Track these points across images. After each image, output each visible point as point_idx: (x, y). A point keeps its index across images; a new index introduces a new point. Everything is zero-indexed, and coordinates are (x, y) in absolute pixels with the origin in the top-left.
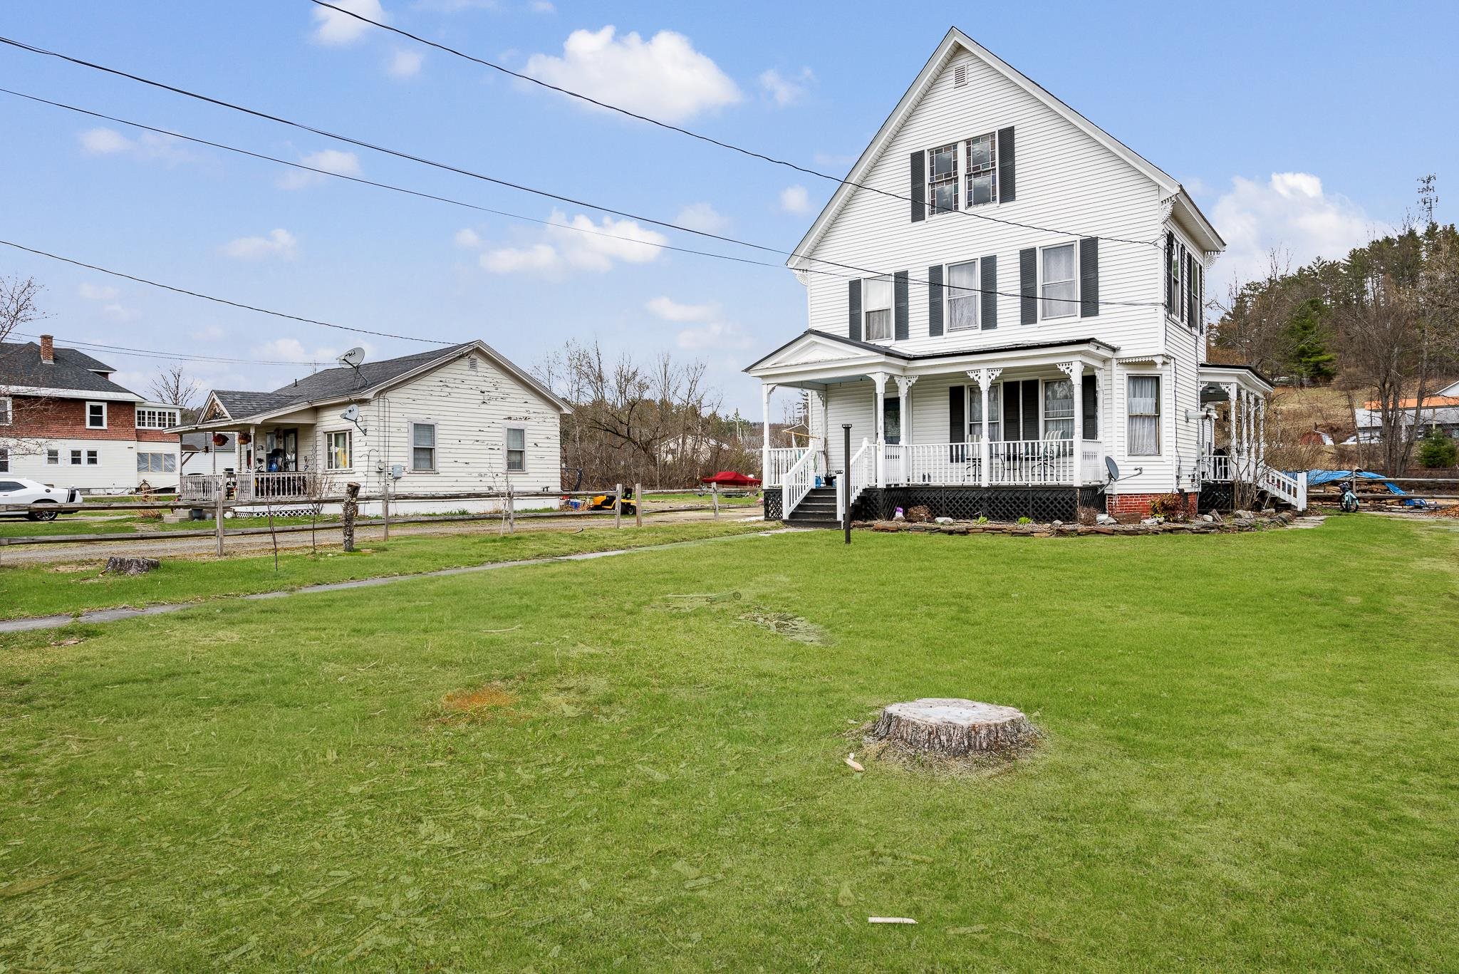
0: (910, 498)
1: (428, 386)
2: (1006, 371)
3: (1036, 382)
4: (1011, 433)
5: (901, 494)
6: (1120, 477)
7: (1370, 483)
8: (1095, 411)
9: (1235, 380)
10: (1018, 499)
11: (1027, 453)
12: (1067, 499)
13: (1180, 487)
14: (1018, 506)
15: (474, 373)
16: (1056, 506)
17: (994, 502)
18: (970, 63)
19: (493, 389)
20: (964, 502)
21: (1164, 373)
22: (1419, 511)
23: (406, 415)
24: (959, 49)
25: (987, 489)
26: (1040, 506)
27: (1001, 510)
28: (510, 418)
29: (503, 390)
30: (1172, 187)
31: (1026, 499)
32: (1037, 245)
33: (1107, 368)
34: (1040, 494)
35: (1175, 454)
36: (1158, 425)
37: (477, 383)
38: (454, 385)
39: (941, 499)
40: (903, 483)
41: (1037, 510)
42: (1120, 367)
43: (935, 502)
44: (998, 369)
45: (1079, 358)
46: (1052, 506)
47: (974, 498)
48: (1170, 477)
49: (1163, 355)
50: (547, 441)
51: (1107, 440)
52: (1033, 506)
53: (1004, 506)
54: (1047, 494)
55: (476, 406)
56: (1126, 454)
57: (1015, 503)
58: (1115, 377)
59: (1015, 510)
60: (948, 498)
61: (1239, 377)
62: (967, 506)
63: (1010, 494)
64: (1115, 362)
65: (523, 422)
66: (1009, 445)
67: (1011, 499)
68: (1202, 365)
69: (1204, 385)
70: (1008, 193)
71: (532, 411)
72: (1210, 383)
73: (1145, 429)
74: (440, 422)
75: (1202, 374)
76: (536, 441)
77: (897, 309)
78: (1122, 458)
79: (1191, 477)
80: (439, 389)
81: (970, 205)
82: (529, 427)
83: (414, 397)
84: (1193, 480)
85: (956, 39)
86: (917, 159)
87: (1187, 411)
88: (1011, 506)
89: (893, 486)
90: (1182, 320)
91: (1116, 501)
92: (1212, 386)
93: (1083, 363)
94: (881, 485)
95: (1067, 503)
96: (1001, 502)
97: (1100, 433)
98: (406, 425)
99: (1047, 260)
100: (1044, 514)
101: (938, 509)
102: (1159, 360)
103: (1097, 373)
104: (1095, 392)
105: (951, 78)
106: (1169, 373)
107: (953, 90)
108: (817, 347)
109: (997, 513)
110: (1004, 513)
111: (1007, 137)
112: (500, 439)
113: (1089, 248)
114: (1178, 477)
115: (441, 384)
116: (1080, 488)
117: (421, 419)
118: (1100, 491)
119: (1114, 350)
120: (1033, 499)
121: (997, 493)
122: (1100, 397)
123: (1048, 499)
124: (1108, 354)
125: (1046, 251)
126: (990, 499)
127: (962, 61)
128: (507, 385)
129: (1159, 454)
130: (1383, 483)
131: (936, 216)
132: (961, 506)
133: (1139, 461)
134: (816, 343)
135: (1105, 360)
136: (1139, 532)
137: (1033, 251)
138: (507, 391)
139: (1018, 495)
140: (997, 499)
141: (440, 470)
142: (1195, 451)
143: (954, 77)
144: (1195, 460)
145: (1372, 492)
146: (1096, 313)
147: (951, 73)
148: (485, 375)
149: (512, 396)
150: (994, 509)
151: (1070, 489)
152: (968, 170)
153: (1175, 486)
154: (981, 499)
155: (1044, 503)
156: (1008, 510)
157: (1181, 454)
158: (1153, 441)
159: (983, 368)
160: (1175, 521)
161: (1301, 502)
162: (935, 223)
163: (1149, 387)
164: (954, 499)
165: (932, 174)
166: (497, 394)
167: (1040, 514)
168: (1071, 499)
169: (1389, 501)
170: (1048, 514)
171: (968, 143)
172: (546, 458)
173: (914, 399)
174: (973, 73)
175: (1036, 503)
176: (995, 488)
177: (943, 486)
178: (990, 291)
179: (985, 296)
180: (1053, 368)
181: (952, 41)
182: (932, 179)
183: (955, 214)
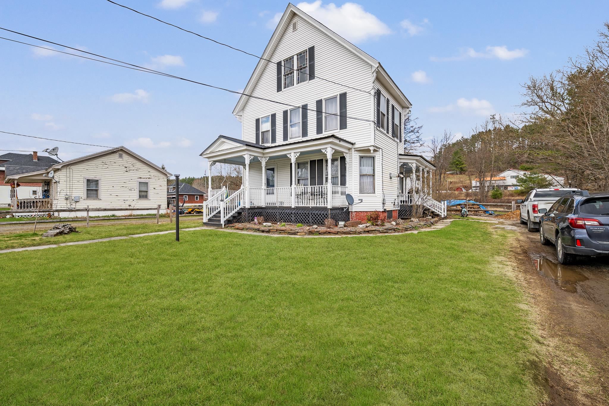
0: (265, 212)
1: (96, 164)
2: (302, 153)
3: (322, 160)
4: (313, 183)
5: (261, 210)
6: (354, 203)
7: (473, 205)
8: (345, 173)
9: (415, 162)
10: (306, 214)
12: (325, 214)
13: (385, 208)
14: (306, 217)
15: (121, 160)
16: (320, 218)
17: (296, 215)
18: (298, 20)
19: (132, 166)
20: (285, 215)
21: (376, 155)
22: (491, 216)
23: (82, 176)
24: (293, 14)
25: (294, 209)
26: (314, 218)
27: (299, 219)
28: (141, 178)
29: (137, 167)
30: (376, 64)
31: (308, 214)
32: (323, 98)
33: (350, 153)
34: (314, 212)
35: (381, 193)
36: (374, 179)
37: (123, 164)
38: (110, 164)
39: (277, 213)
40: (263, 205)
41: (313, 219)
42: (356, 152)
43: (272, 214)
44: (298, 152)
45: (330, 145)
46: (319, 217)
47: (289, 213)
48: (379, 203)
49: (373, 146)
50: (160, 187)
51: (350, 186)
52: (311, 217)
53: (300, 217)
54: (317, 212)
55: (123, 173)
56: (358, 193)
57: (304, 215)
58: (353, 157)
59: (304, 219)
60: (279, 213)
61: (417, 160)
63: (303, 211)
64: (353, 150)
65: (148, 179)
67: (303, 214)
68: (400, 155)
69: (401, 164)
70: (312, 76)
71: (152, 175)
72: (404, 163)
73: (367, 181)
74: (102, 179)
75: (400, 159)
76: (154, 187)
77: (272, 130)
78: (356, 195)
79: (393, 203)
80: (102, 165)
81: (298, 83)
82: (151, 182)
83: (87, 168)
84: (394, 205)
85: (291, 9)
86: (279, 64)
87: (390, 174)
88: (303, 217)
89: (256, 207)
90: (388, 133)
91: (354, 214)
92: (405, 164)
93: (333, 149)
94: (248, 206)
95: (325, 216)
96: (299, 215)
97: (347, 183)
98: (83, 180)
99: (328, 105)
100: (316, 221)
101: (276, 217)
102: (372, 148)
103: (345, 155)
104: (345, 164)
105: (291, 27)
106: (379, 155)
107: (292, 33)
108: (225, 144)
109: (297, 220)
110: (300, 220)
111: (312, 50)
112: (136, 186)
113: (343, 97)
114: (383, 204)
115: (103, 163)
116: (331, 209)
117: (91, 177)
118: (345, 210)
119: (353, 144)
120: (311, 214)
121: (297, 211)
122: (347, 166)
123: (317, 214)
124: (350, 146)
125: (326, 100)
126: (295, 213)
127: (296, 20)
128: (139, 165)
129: (374, 193)
130: (478, 205)
131: (286, 89)
132: (284, 216)
133: (363, 196)
134: (225, 142)
135: (349, 149)
136: (351, 233)
137: (321, 101)
138: (139, 167)
139: (305, 212)
140: (297, 213)
141: (102, 198)
142: (397, 192)
143: (292, 27)
144: (396, 196)
145: (474, 208)
146: (346, 128)
147: (291, 26)
148: (127, 160)
149: (142, 169)
150: (296, 218)
151: (325, 209)
152: (298, 67)
153: (381, 208)
154: (291, 213)
155: (316, 216)
156: (301, 219)
157: (385, 193)
158: (372, 187)
159: (292, 152)
160: (377, 225)
161: (443, 214)
162: (286, 92)
163: (370, 161)
164: (281, 213)
165: (285, 71)
166: (134, 168)
167: (314, 221)
168: (326, 214)
169: (480, 212)
170: (317, 221)
171: (298, 56)
172: (160, 194)
173: (278, 169)
174: (300, 25)
175: (313, 216)
176: (297, 208)
177: (278, 207)
178: (305, 120)
179: (303, 123)
180: (319, 151)
181: (290, 10)
182: (285, 73)
183: (293, 87)
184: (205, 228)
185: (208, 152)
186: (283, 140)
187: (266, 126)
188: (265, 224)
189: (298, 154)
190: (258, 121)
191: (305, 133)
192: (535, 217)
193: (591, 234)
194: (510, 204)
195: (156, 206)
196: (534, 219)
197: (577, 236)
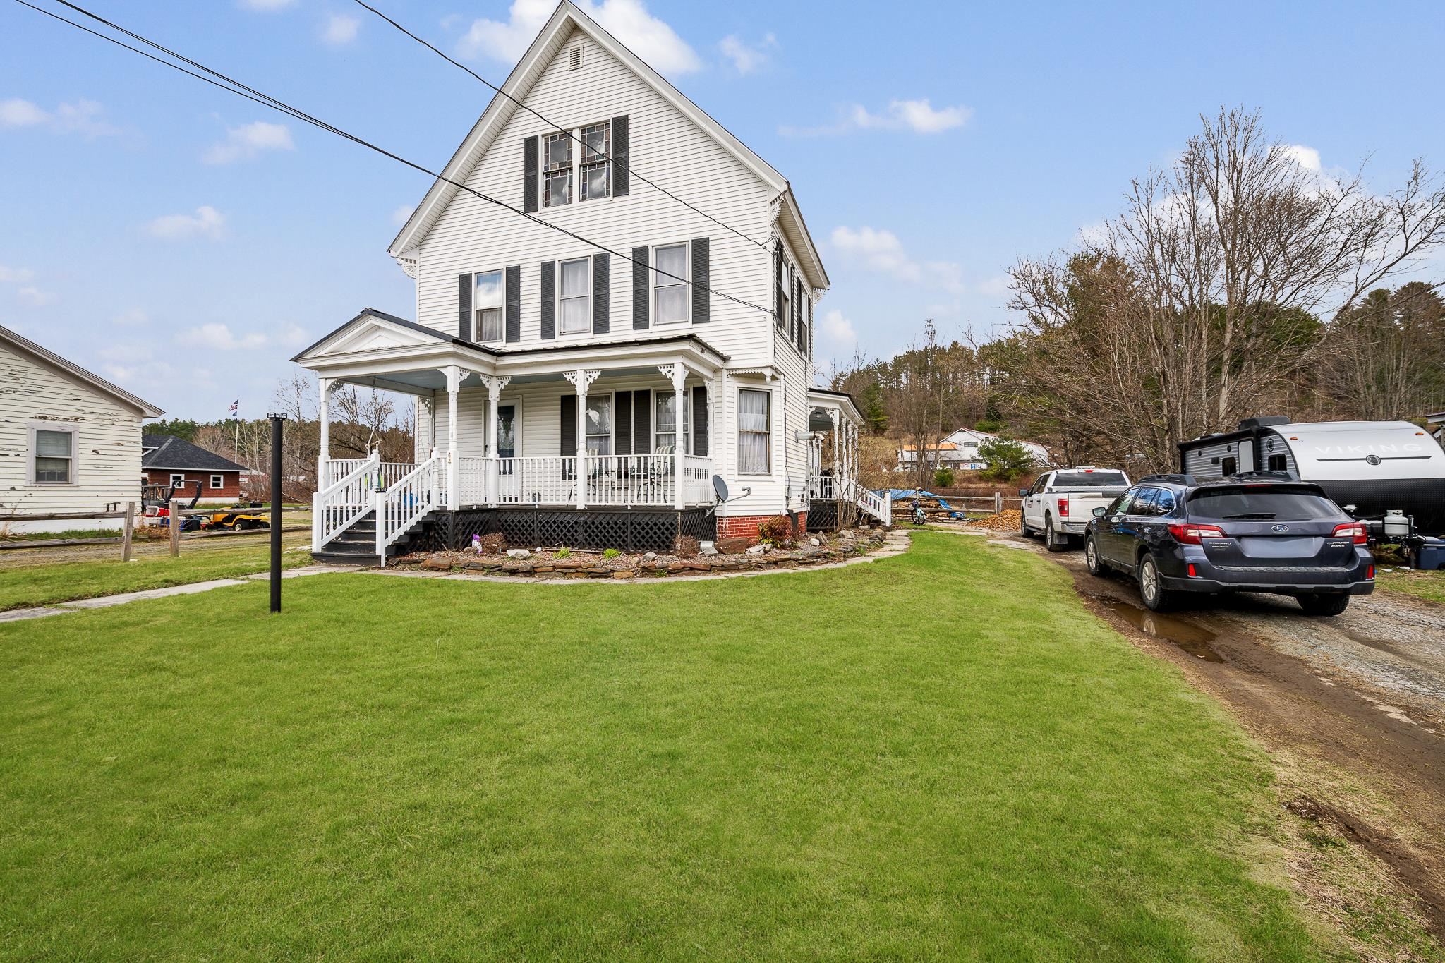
0: (500, 521)
2: (605, 373)
3: (648, 392)
4: (622, 447)
5: (487, 516)
6: (729, 498)
7: (928, 500)
8: (706, 425)
9: (838, 406)
10: (616, 524)
11: (639, 471)
12: (667, 525)
13: (790, 508)
14: (616, 532)
16: (655, 533)
17: (590, 527)
18: (585, 45)
19: (10, 379)
20: (558, 527)
21: (774, 389)
22: (959, 522)
24: (575, 29)
25: (583, 511)
26: (639, 533)
27: (597, 536)
28: (44, 417)
29: (29, 382)
30: (780, 185)
31: (624, 524)
32: (650, 244)
33: (718, 379)
34: (639, 519)
35: (784, 473)
36: (768, 443)
39: (533, 522)
40: (493, 503)
41: (635, 537)
42: (731, 379)
43: (519, 525)
44: (596, 370)
45: (681, 360)
46: (651, 532)
47: (569, 523)
48: (780, 498)
49: (771, 367)
50: (120, 448)
51: (717, 457)
52: (632, 533)
53: (601, 532)
54: (647, 519)
56: (736, 472)
57: (612, 528)
58: (725, 389)
59: (612, 537)
60: (540, 522)
61: (841, 403)
62: (562, 531)
63: (608, 518)
64: (725, 373)
65: (71, 423)
66: (620, 459)
67: (608, 524)
68: (811, 390)
69: (812, 410)
70: (621, 187)
71: (88, 410)
72: (817, 408)
73: (755, 447)
75: (810, 398)
76: (96, 447)
77: (508, 308)
78: (732, 477)
79: (801, 497)
81: (584, 198)
82: (81, 430)
84: (802, 500)
85: (569, 13)
86: (531, 144)
87: (796, 432)
88: (608, 532)
89: (474, 508)
90: (792, 341)
91: (726, 523)
92: (819, 411)
93: (686, 367)
94: (452, 506)
95: (667, 529)
96: (597, 528)
97: (710, 449)
99: (661, 262)
100: (643, 541)
101: (530, 534)
102: (768, 372)
103: (707, 383)
104: (706, 404)
105: (565, 59)
106: (778, 389)
107: (568, 72)
108: (380, 333)
109: (593, 540)
110: (601, 540)
111: (621, 125)
112: (24, 443)
113: (701, 248)
114: (787, 498)
116: (682, 512)
118: (708, 513)
119: (725, 359)
120: (632, 524)
121: (593, 517)
122: (711, 410)
123: (647, 524)
124: (718, 363)
125: (658, 250)
126: (586, 523)
127: (578, 42)
128: (37, 375)
129: (769, 473)
130: (937, 500)
131: (550, 207)
132: (554, 531)
133: (748, 481)
134: (380, 328)
135: (716, 371)
136: (741, 567)
137: (645, 249)
138: (38, 383)
139: (615, 519)
140: (593, 523)
142: (805, 472)
143: (569, 59)
144: (804, 480)
145: (929, 507)
146: (707, 320)
147: (566, 55)
149: (49, 389)
150: (590, 536)
151: (669, 511)
152: (583, 159)
153: (784, 507)
154: (576, 523)
155: (643, 529)
156: (605, 536)
157: (790, 474)
158: (764, 459)
159: (580, 368)
160: (783, 547)
161: (887, 519)
162: (548, 214)
163: (759, 402)
164: (547, 522)
165: (546, 162)
166: (18, 386)
167: (639, 541)
168: (671, 524)
169: (940, 514)
170: (647, 542)
171: (583, 131)
172: (114, 468)
173: (525, 409)
174: (589, 56)
175: (635, 528)
176: (591, 510)
177: (537, 507)
178: (603, 292)
179: (597, 297)
180: (654, 370)
181: (566, 16)
182: (546, 168)
183: (570, 205)
184: (321, 570)
185: (322, 351)
186: (540, 336)
187: (489, 297)
188: (511, 552)
189: (596, 376)
190: (465, 281)
191: (601, 323)
192: (1063, 523)
194: (993, 499)
195: (101, 504)
196: (1063, 527)
197: (1189, 559)
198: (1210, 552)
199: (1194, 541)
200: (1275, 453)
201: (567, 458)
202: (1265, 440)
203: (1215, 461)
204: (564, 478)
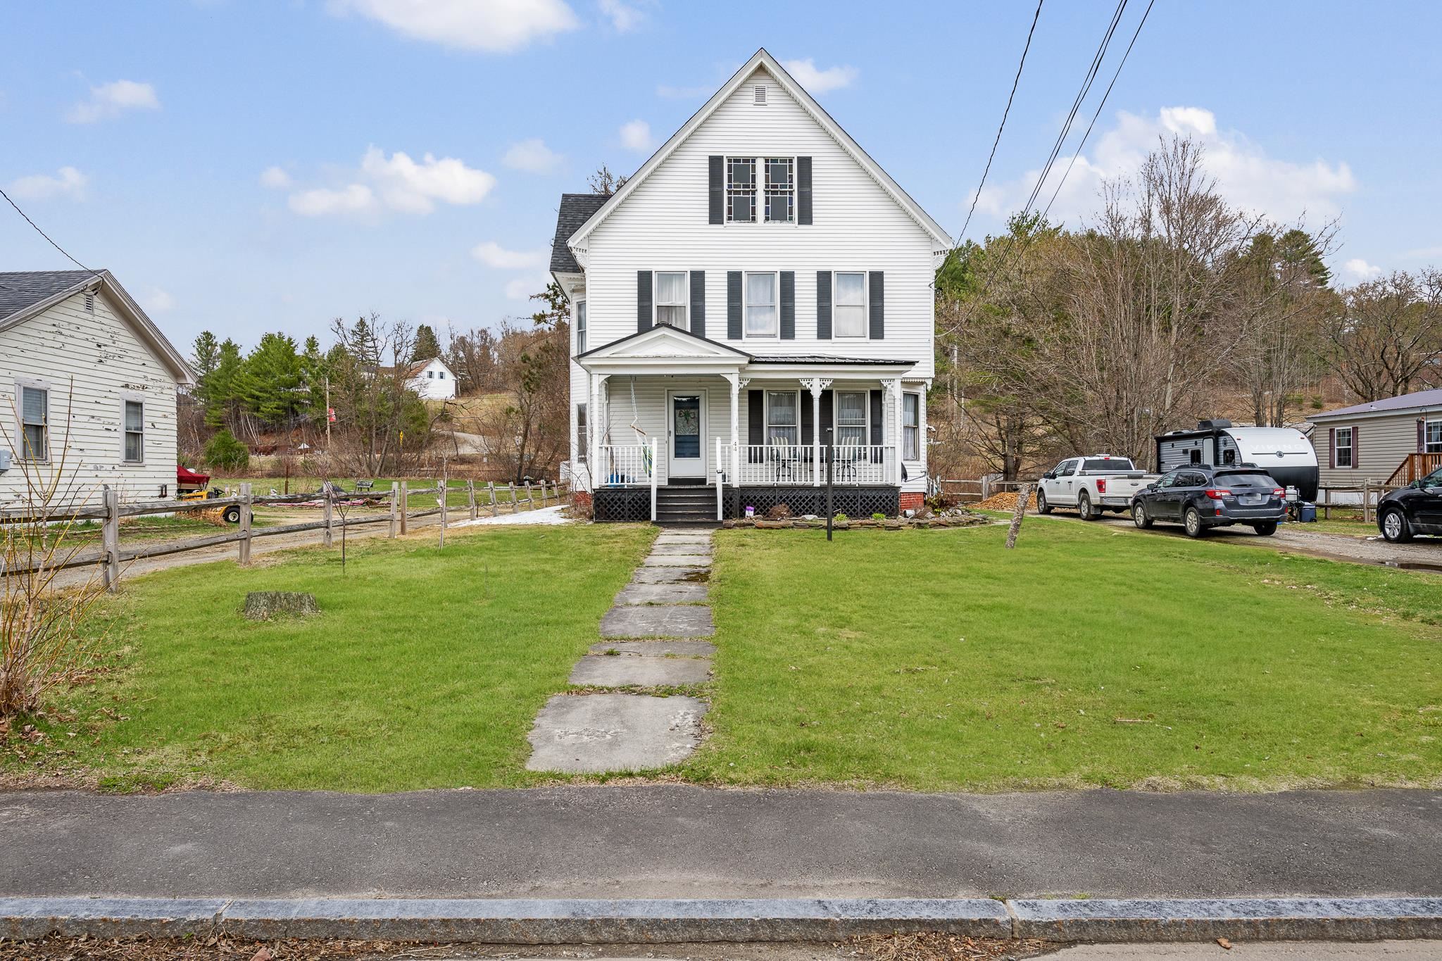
1: (40, 331)
2: (836, 382)
3: (831, 392)
6: (907, 479)
8: (881, 421)
10: (848, 497)
12: (890, 498)
14: (848, 504)
15: (90, 317)
16: (880, 504)
18: (770, 86)
19: (110, 343)
20: (797, 501)
21: (922, 393)
23: (14, 374)
24: (761, 68)
25: (819, 488)
26: (867, 504)
28: (127, 386)
29: (121, 344)
31: (852, 496)
32: (833, 269)
35: (924, 459)
36: (916, 435)
37: (94, 332)
38: (68, 332)
41: (864, 507)
42: (900, 387)
44: (831, 379)
45: (899, 376)
46: (877, 504)
47: (807, 497)
49: (932, 378)
50: (164, 420)
52: (861, 504)
54: (874, 493)
55: (91, 366)
56: (903, 459)
57: (845, 501)
58: (895, 393)
59: (845, 507)
60: (781, 497)
62: (800, 504)
63: (841, 493)
65: (142, 392)
66: (806, 449)
67: (841, 497)
70: (805, 216)
71: (150, 376)
73: (908, 437)
74: (53, 387)
76: (155, 420)
77: (693, 308)
78: (901, 463)
80: (51, 336)
81: (767, 219)
82: (147, 400)
83: (22, 346)
85: (762, 60)
86: (715, 162)
88: (842, 504)
94: (734, 484)
95: (890, 501)
98: (12, 389)
99: (844, 287)
100: (870, 510)
102: (929, 382)
104: (881, 405)
105: (750, 96)
107: (752, 106)
111: (805, 165)
112: (117, 415)
113: (877, 280)
115: (55, 329)
117: (31, 380)
120: (861, 497)
122: (885, 409)
123: (874, 497)
125: (841, 275)
126: (822, 497)
127: (764, 82)
128: (127, 339)
131: (733, 223)
132: (794, 504)
134: (667, 336)
137: (829, 273)
138: (125, 346)
139: (847, 494)
140: (828, 497)
141: (53, 459)
143: (753, 94)
146: (882, 337)
147: (752, 89)
148: (103, 321)
149: (130, 354)
151: (891, 488)
152: (767, 186)
154: (814, 497)
155: (871, 501)
159: (815, 377)
162: (732, 229)
164: (787, 497)
165: (730, 181)
166: (114, 350)
170: (874, 510)
171: (767, 161)
172: (164, 444)
173: (711, 399)
174: (772, 95)
175: (864, 501)
177: (776, 485)
178: (789, 304)
179: (783, 308)
180: (878, 381)
181: (759, 62)
182: (730, 186)
183: (753, 224)
185: (607, 353)
186: (726, 333)
189: (828, 383)
190: (644, 279)
191: (787, 330)
192: (1102, 498)
193: (1227, 504)
195: (156, 487)
197: (1217, 507)
198: (1225, 503)
199: (1219, 498)
200: (1227, 448)
201: (753, 446)
202: (1221, 439)
203: (1185, 452)
204: (750, 461)
